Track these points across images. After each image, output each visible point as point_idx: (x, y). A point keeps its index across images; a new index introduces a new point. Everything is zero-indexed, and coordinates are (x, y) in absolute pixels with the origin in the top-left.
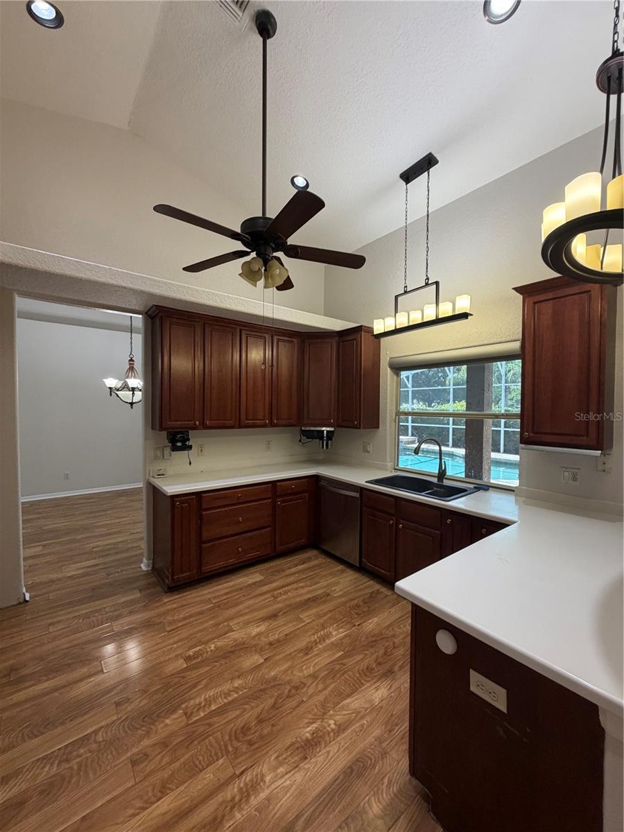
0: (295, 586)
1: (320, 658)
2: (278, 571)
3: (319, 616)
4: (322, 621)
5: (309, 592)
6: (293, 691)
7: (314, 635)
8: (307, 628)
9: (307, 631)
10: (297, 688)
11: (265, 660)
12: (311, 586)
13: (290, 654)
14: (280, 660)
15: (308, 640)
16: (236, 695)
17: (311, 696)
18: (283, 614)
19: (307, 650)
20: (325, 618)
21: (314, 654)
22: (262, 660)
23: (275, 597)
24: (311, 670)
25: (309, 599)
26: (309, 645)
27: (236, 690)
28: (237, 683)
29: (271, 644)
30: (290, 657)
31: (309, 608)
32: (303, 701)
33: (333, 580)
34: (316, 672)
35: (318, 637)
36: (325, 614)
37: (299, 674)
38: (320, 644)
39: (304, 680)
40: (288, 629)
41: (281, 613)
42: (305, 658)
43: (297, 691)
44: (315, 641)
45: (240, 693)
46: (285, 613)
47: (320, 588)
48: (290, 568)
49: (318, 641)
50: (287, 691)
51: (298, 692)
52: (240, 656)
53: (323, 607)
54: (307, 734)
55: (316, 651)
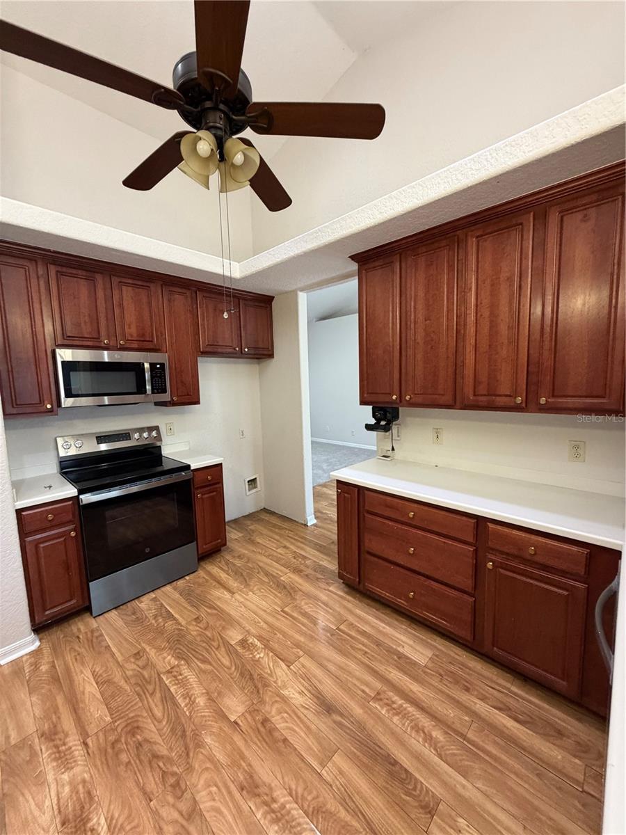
0: (425, 722)
1: (230, 818)
2: (456, 680)
3: (346, 799)
4: (332, 805)
5: (418, 757)
6: (172, 780)
7: (291, 795)
8: (308, 775)
9: (297, 777)
10: (176, 785)
11: (236, 722)
12: (440, 756)
13: (243, 757)
14: (232, 743)
15: (274, 783)
16: (182, 706)
17: (155, 813)
18: (335, 722)
19: (251, 787)
20: (343, 814)
21: (242, 802)
22: (233, 718)
23: (378, 697)
24: (205, 804)
25: (395, 763)
26: (263, 790)
27: (192, 703)
28: (201, 701)
29: (265, 721)
30: (237, 758)
31: (365, 769)
32: (151, 801)
33: (502, 816)
34: (202, 815)
35: (283, 806)
36: (357, 813)
37: (202, 782)
38: (265, 815)
39: (187, 795)
40: (300, 740)
41: (338, 718)
42: (232, 787)
43: (171, 785)
44: (274, 800)
45: (185, 709)
46: (340, 724)
47: (445, 784)
48: (484, 698)
49: (275, 806)
50: (175, 769)
51: (169, 789)
52: (243, 689)
53: (378, 801)
54: (95, 820)
55: (248, 805)
